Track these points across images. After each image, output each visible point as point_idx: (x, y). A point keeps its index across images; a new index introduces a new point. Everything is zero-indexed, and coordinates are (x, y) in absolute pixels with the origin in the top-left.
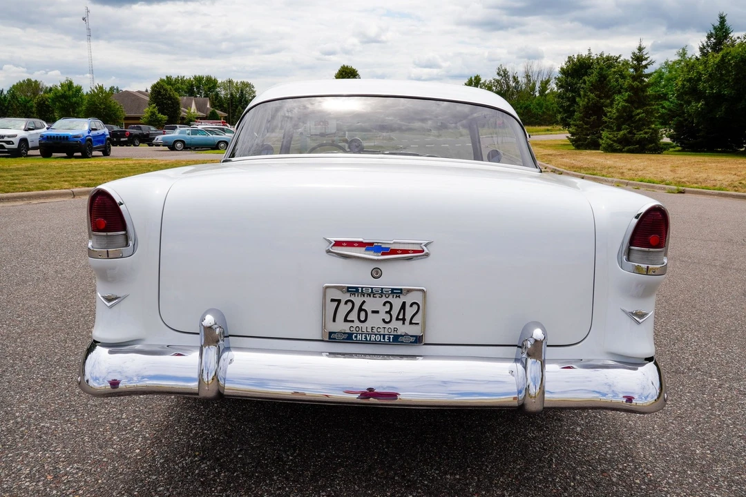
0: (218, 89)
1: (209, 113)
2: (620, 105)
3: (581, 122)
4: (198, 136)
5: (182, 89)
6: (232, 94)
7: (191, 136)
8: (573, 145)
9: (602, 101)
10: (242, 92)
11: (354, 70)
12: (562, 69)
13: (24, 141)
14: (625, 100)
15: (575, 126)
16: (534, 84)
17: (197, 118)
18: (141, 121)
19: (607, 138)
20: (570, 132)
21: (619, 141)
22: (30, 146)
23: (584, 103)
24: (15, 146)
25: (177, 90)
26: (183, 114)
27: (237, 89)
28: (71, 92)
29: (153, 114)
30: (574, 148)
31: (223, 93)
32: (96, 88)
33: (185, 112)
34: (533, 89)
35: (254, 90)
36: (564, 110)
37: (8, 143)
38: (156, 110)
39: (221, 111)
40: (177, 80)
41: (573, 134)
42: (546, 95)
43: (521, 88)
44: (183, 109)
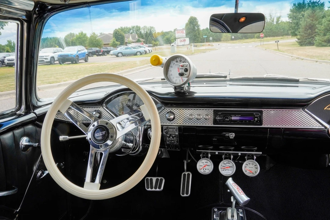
0: (141, 30)
1: (137, 40)
2: (326, 23)
3: (303, 33)
4: (128, 50)
5: (127, 31)
6: (146, 32)
7: (125, 50)
8: (299, 44)
9: (314, 22)
10: (150, 31)
11: (195, 18)
12: (291, 10)
13: (53, 58)
14: (328, 21)
15: (300, 35)
16: (274, 19)
17: (132, 42)
18: (109, 45)
19: (319, 40)
20: (297, 38)
21: (325, 41)
22: (56, 60)
23: (305, 24)
24: (49, 60)
25: (125, 32)
26: (126, 41)
27: (148, 30)
28: (82, 36)
29: (114, 42)
30: (299, 45)
31: (143, 32)
32: (92, 33)
33: (127, 40)
34: (273, 21)
35: (155, 29)
36: (292, 28)
37: (46, 59)
38: (115, 40)
39: (142, 39)
40: (125, 28)
41: (299, 39)
42: (279, 23)
43: (268, 21)
44: (126, 39)
